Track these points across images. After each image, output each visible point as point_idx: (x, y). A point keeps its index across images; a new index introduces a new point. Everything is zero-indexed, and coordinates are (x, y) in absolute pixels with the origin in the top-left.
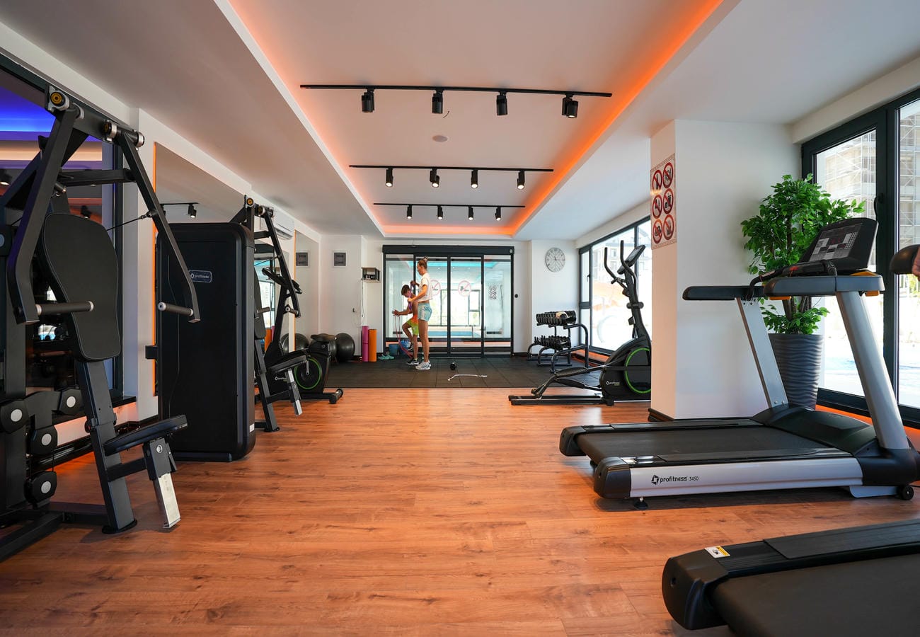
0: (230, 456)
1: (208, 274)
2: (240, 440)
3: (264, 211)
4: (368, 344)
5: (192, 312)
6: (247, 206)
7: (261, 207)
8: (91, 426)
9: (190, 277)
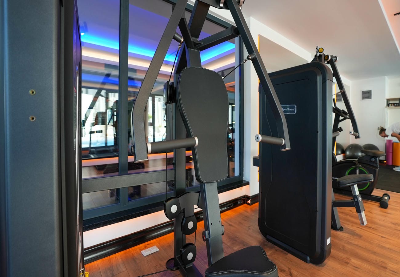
0: (309, 259)
1: (293, 107)
2: (318, 249)
3: (330, 58)
4: (393, 152)
5: (284, 142)
6: (318, 54)
7: (328, 56)
8: (205, 237)
9: (280, 110)
